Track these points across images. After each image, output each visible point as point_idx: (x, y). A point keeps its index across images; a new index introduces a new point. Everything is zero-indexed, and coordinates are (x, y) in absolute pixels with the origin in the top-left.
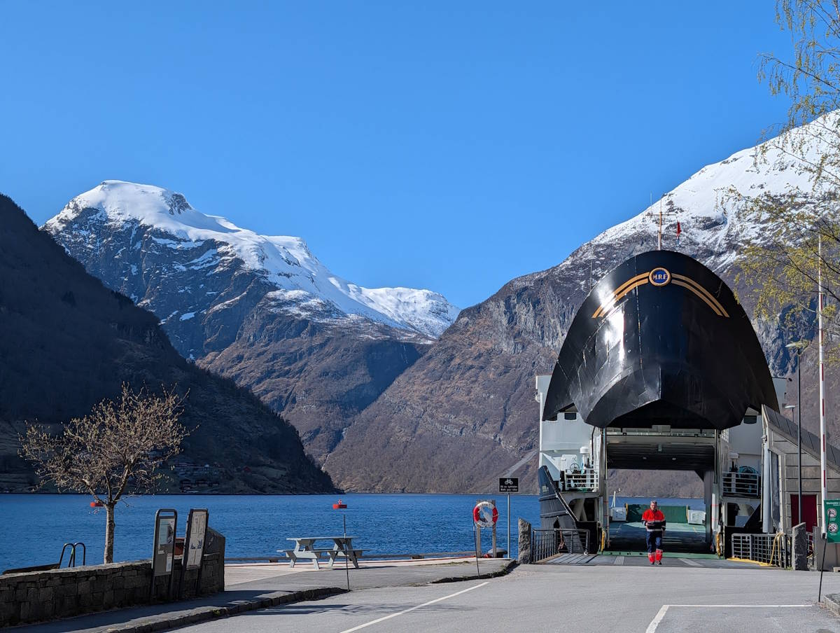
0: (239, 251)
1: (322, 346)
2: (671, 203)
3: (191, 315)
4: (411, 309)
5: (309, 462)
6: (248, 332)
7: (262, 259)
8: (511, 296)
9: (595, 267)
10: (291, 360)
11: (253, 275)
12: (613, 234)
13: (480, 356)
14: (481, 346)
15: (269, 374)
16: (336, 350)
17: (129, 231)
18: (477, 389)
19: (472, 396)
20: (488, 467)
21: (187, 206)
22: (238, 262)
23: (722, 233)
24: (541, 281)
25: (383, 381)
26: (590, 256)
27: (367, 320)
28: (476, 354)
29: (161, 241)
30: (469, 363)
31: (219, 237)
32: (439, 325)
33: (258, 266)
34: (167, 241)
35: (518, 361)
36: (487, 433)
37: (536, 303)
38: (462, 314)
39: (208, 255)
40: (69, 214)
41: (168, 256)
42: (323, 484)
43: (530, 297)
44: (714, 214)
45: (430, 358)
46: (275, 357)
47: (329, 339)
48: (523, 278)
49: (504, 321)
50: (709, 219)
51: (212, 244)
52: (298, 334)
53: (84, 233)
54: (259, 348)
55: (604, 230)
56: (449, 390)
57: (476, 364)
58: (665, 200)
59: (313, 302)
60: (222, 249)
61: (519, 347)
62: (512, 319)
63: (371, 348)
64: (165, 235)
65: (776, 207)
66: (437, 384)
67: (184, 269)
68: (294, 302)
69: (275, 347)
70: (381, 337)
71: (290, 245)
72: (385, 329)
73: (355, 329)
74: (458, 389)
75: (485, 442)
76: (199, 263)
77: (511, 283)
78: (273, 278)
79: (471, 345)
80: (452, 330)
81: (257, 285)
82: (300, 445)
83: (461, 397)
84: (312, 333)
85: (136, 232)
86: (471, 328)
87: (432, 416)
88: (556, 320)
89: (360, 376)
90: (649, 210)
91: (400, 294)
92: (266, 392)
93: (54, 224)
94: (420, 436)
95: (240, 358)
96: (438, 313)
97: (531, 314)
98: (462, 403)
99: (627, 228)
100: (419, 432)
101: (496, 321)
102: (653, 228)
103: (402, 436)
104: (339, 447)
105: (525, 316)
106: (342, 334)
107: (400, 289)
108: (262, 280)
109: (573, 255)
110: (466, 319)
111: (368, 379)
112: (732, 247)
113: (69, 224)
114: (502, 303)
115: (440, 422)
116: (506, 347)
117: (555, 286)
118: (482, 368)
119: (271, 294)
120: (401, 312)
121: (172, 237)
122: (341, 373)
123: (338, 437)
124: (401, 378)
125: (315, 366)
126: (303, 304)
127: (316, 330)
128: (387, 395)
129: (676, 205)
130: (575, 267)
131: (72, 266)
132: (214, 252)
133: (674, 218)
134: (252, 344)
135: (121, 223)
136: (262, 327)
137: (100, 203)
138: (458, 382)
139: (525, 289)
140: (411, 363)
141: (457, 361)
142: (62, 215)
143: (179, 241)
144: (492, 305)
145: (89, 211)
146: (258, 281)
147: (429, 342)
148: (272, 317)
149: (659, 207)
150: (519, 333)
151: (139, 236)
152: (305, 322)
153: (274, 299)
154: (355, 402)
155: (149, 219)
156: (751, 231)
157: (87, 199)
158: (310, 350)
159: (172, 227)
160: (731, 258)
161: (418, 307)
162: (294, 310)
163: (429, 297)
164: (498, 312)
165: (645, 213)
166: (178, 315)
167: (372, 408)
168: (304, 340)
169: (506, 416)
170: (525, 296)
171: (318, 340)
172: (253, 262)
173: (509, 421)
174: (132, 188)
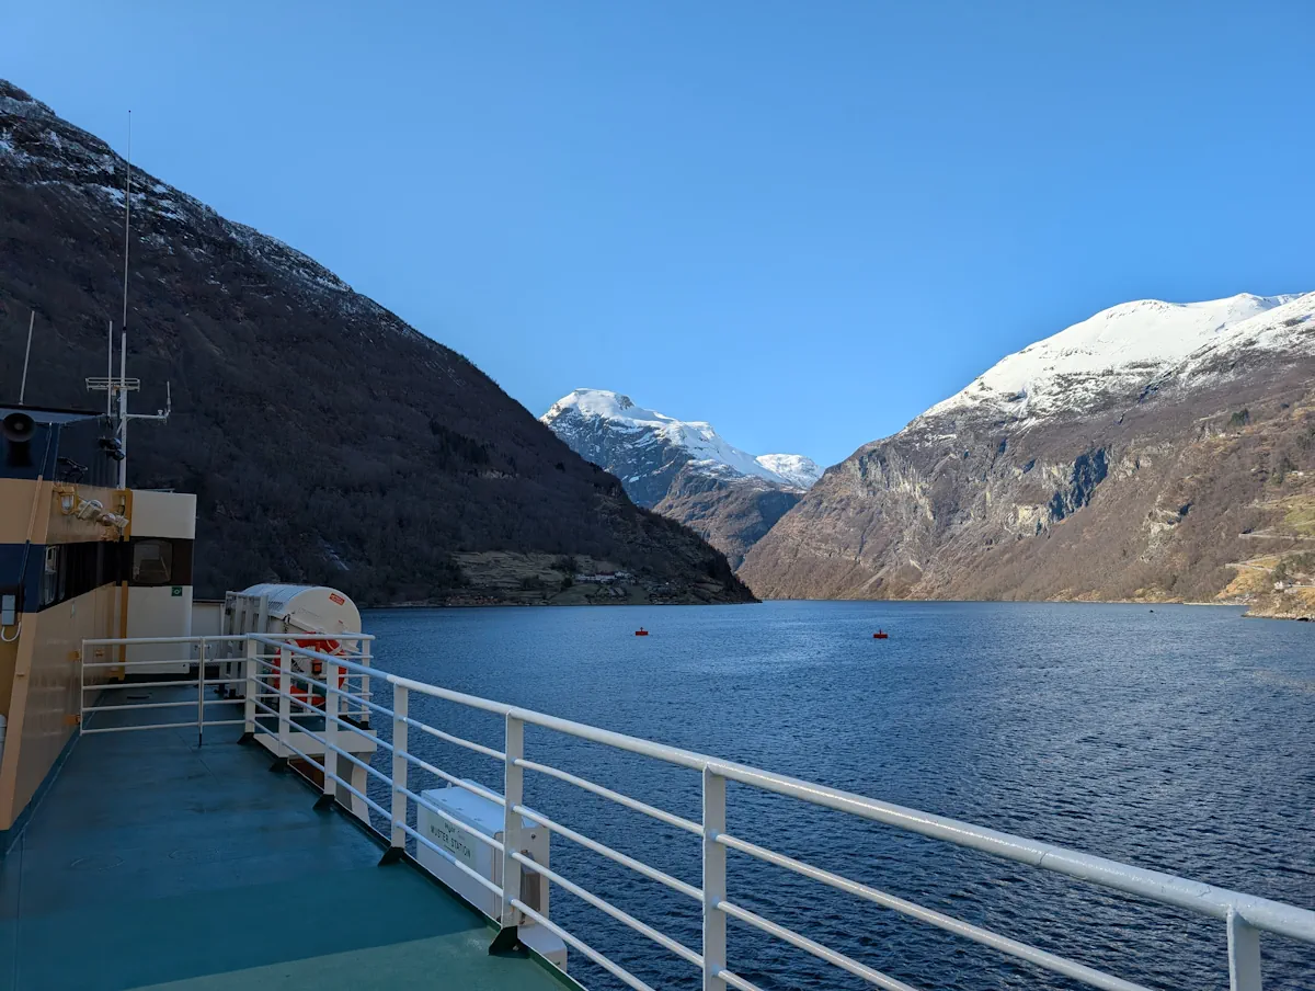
0: (668, 433)
1: (727, 497)
2: (982, 384)
3: (637, 478)
4: (787, 469)
6: (676, 487)
7: (683, 438)
8: (865, 457)
9: (926, 433)
10: (706, 507)
11: (677, 450)
12: (940, 408)
13: (841, 500)
14: (843, 493)
15: (692, 515)
16: (737, 499)
17: (594, 422)
18: (840, 524)
19: (837, 529)
20: (852, 579)
21: (631, 404)
22: (667, 441)
23: (1023, 404)
24: (886, 444)
25: (770, 520)
26: (922, 425)
27: (757, 478)
28: (838, 499)
29: (614, 428)
30: (834, 506)
31: (653, 424)
32: (810, 478)
33: (680, 443)
34: (619, 428)
35: (870, 504)
36: (850, 556)
37: (883, 461)
38: (827, 471)
39: (647, 437)
40: (554, 412)
41: (620, 438)
43: (878, 456)
44: (1016, 391)
45: (805, 503)
46: (695, 505)
47: (732, 492)
48: (872, 444)
49: (859, 474)
50: (1013, 394)
51: (649, 429)
52: (710, 489)
53: (564, 425)
54: (683, 499)
55: (931, 406)
56: (819, 526)
57: (839, 506)
58: (977, 382)
59: (720, 467)
60: (656, 432)
61: (871, 493)
62: (865, 472)
63: (762, 497)
64: (617, 424)
65: (1066, 382)
66: (811, 521)
67: (631, 447)
68: (707, 467)
69: (694, 499)
70: (768, 490)
71: (701, 427)
72: (771, 484)
73: (750, 484)
74: (827, 525)
75: (847, 562)
76: (641, 443)
77: (863, 447)
78: (691, 451)
79: (835, 492)
80: (821, 482)
81: (679, 456)
83: (828, 530)
84: (720, 488)
85: (598, 423)
86: (834, 480)
87: (808, 544)
88: (898, 473)
89: (755, 517)
90: (966, 389)
91: (779, 459)
92: (696, 525)
93: (544, 419)
94: (800, 559)
95: (671, 507)
96: (807, 471)
97: (879, 469)
98: (829, 535)
99: (951, 403)
100: (799, 556)
101: (853, 475)
102: (970, 403)
103: (786, 559)
104: (742, 567)
105: (875, 472)
106: (741, 488)
107: (780, 455)
108: (684, 453)
109: (909, 425)
110: (830, 475)
111: (760, 519)
112: (1032, 414)
113: (554, 420)
114: (857, 462)
115: (815, 548)
116: (862, 494)
117: (897, 449)
118: (844, 509)
119: (690, 462)
120: (781, 471)
121: (623, 426)
122: (741, 516)
124: (784, 517)
125: (722, 512)
126: (713, 468)
127: (722, 486)
128: (774, 530)
129: (986, 385)
130: (911, 433)
131: (561, 446)
132: (651, 434)
133: (986, 394)
134: (679, 497)
135: (588, 418)
136: (685, 484)
137: (575, 404)
138: (826, 520)
139: (875, 451)
140: (791, 507)
141: (825, 504)
142: (549, 414)
143: (627, 428)
144: (849, 464)
145: (566, 410)
146: (680, 454)
147: (803, 492)
148: (690, 479)
149: (973, 388)
150: (871, 483)
151: (600, 427)
152: (715, 481)
153: (692, 466)
154: (751, 537)
155: (606, 414)
156: (1045, 402)
157: (564, 402)
158: (719, 500)
159: (622, 419)
160: (1032, 422)
161: (793, 467)
162: (707, 473)
163: (800, 460)
164: (854, 468)
165: (962, 392)
166: (628, 479)
167: (764, 538)
168: (715, 494)
169: (863, 543)
170: (874, 456)
171: (724, 493)
172: (676, 441)
173: (866, 548)
174: (594, 393)
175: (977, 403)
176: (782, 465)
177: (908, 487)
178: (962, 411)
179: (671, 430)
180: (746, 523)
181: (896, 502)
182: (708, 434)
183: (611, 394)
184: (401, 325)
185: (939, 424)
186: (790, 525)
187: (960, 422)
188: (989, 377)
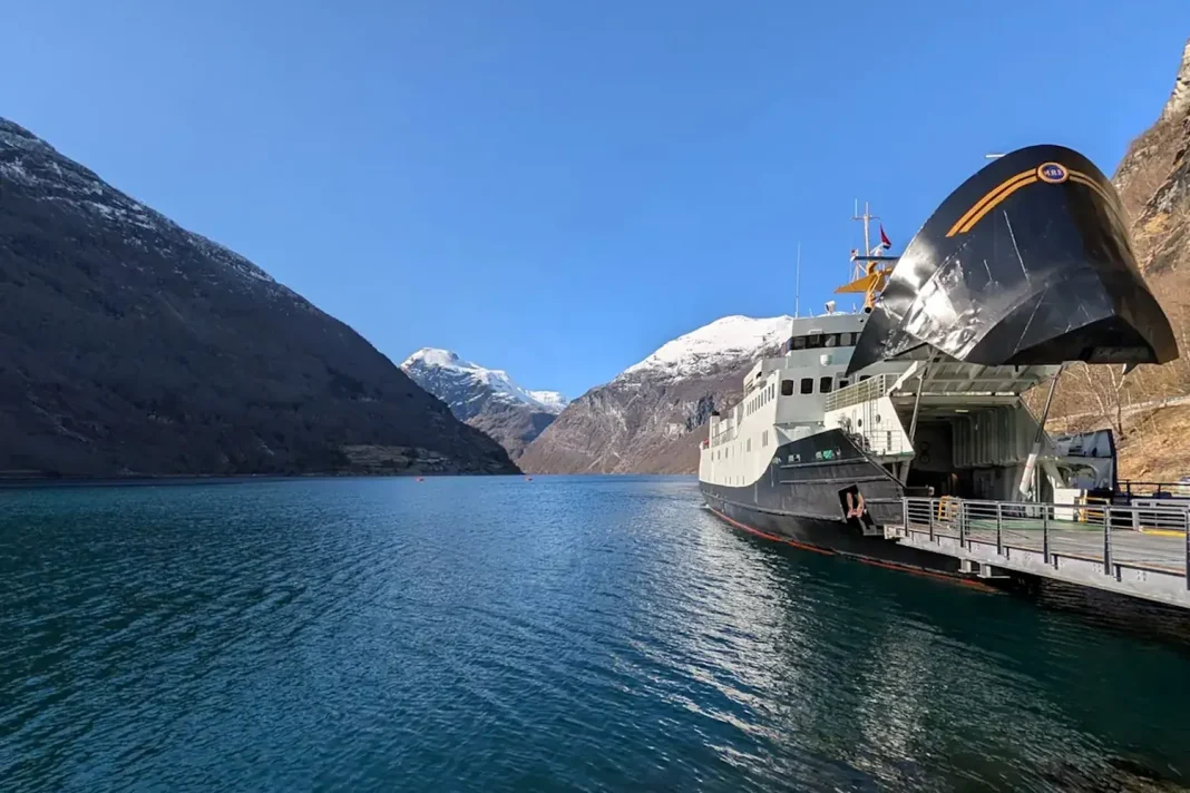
0: (480, 377)
1: (515, 415)
2: (655, 357)
3: (461, 403)
4: (551, 400)
5: (511, 462)
6: (485, 410)
7: (489, 380)
8: (592, 394)
9: (625, 383)
10: (502, 421)
11: (486, 386)
12: (632, 369)
13: (579, 419)
14: (579, 415)
15: (493, 427)
16: (520, 417)
17: (434, 369)
19: (576, 435)
20: (583, 463)
21: (458, 359)
22: (479, 382)
23: (675, 369)
24: (604, 388)
25: (540, 429)
26: (623, 378)
27: (533, 405)
28: (577, 418)
29: (447, 373)
30: (575, 422)
31: (471, 371)
32: (563, 406)
33: (488, 383)
34: (450, 373)
35: (595, 422)
36: (582, 450)
37: (602, 398)
38: (572, 402)
39: (467, 378)
40: (409, 362)
41: (450, 379)
42: (517, 471)
43: (599, 395)
44: (672, 362)
45: (559, 420)
46: (496, 420)
47: (517, 413)
48: (597, 387)
49: (589, 405)
50: (670, 363)
51: (469, 374)
52: (505, 411)
53: (416, 370)
54: (489, 416)
55: (628, 367)
56: (567, 433)
57: (578, 422)
58: (652, 356)
59: (511, 398)
60: (473, 376)
61: (595, 415)
62: (592, 404)
63: (534, 415)
64: (449, 370)
65: (698, 357)
66: (562, 431)
67: (457, 384)
68: (503, 398)
69: (496, 416)
70: (539, 412)
71: (501, 374)
72: (540, 409)
73: (527, 408)
74: (570, 432)
75: (581, 454)
76: (463, 382)
77: (591, 389)
78: (494, 388)
79: (576, 415)
80: (568, 408)
81: (487, 391)
82: (506, 454)
83: (571, 436)
84: (511, 411)
85: (437, 369)
86: (576, 408)
87: (560, 444)
88: (610, 405)
89: (531, 427)
90: (647, 360)
91: (547, 394)
92: (493, 434)
93: (404, 366)
94: (555, 452)
95: (481, 421)
96: (562, 401)
97: (600, 402)
98: (572, 438)
99: (639, 366)
100: (555, 450)
101: (586, 405)
102: (648, 367)
103: (547, 450)
104: (523, 456)
105: (597, 402)
106: (523, 411)
107: (547, 392)
108: (490, 389)
109: (615, 379)
110: (573, 404)
111: (534, 429)
112: (679, 374)
113: (410, 366)
114: (588, 398)
115: (563, 446)
116: (590, 416)
117: (610, 391)
118: (580, 424)
119: (493, 395)
120: (547, 402)
121: (452, 371)
122: (522, 427)
123: (522, 452)
124: (547, 428)
125: (512, 423)
126: (507, 399)
127: (512, 409)
128: (541, 435)
129: (657, 358)
130: (617, 383)
131: (411, 383)
132: (470, 377)
133: (657, 362)
134: (486, 415)
135: (431, 366)
136: (490, 408)
137: (422, 358)
138: (570, 429)
139: (598, 392)
140: (551, 422)
141: (570, 421)
142: (407, 363)
143: (455, 373)
144: (584, 399)
145: (417, 361)
146: (488, 389)
147: (558, 414)
148: (494, 404)
149: (650, 359)
150: (595, 410)
151: (439, 371)
152: (507, 406)
153: (495, 397)
154: (527, 439)
155: (442, 364)
156: (686, 368)
157: (417, 356)
158: (510, 418)
159: (452, 367)
160: (679, 379)
161: (554, 400)
162: (503, 401)
163: (558, 395)
164: (586, 401)
165: (645, 361)
167: (536, 440)
168: (507, 413)
169: (590, 443)
170: (597, 394)
171: (513, 413)
172: (485, 382)
173: (592, 445)
174: (435, 351)
175: (652, 367)
176: (548, 399)
177: (615, 412)
178: (644, 371)
179: (481, 374)
180: (524, 432)
181: (608, 421)
182: (505, 378)
183: (445, 352)
184: (308, 305)
185: (634, 378)
186: (550, 433)
187: (643, 377)
188: (659, 353)
